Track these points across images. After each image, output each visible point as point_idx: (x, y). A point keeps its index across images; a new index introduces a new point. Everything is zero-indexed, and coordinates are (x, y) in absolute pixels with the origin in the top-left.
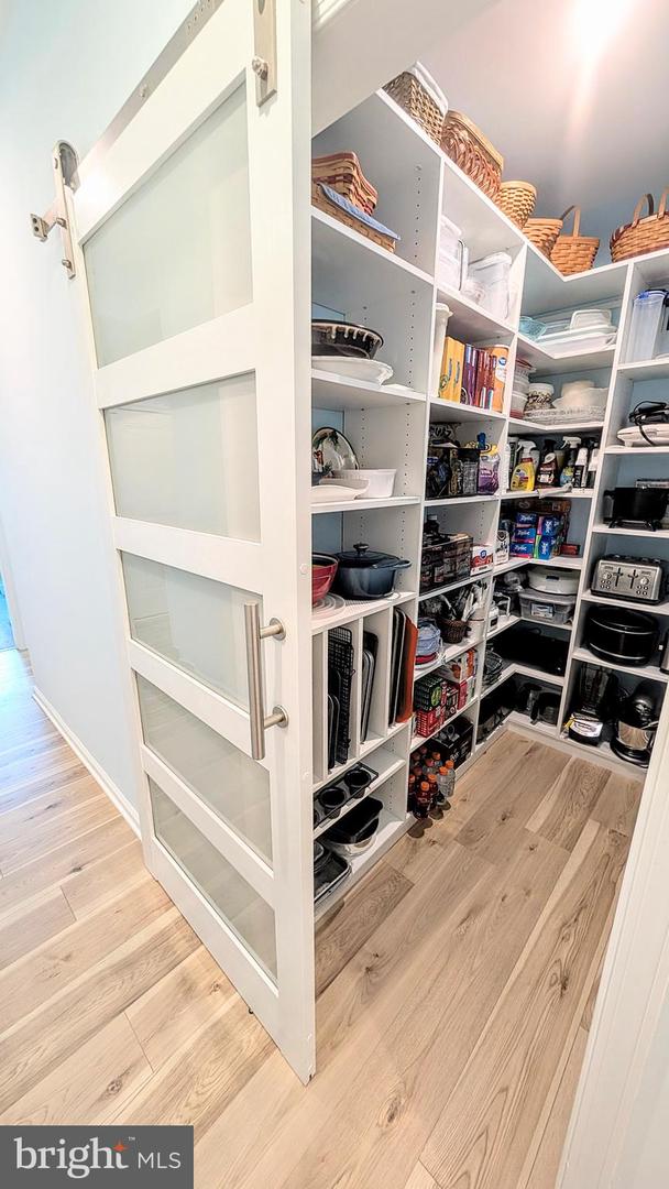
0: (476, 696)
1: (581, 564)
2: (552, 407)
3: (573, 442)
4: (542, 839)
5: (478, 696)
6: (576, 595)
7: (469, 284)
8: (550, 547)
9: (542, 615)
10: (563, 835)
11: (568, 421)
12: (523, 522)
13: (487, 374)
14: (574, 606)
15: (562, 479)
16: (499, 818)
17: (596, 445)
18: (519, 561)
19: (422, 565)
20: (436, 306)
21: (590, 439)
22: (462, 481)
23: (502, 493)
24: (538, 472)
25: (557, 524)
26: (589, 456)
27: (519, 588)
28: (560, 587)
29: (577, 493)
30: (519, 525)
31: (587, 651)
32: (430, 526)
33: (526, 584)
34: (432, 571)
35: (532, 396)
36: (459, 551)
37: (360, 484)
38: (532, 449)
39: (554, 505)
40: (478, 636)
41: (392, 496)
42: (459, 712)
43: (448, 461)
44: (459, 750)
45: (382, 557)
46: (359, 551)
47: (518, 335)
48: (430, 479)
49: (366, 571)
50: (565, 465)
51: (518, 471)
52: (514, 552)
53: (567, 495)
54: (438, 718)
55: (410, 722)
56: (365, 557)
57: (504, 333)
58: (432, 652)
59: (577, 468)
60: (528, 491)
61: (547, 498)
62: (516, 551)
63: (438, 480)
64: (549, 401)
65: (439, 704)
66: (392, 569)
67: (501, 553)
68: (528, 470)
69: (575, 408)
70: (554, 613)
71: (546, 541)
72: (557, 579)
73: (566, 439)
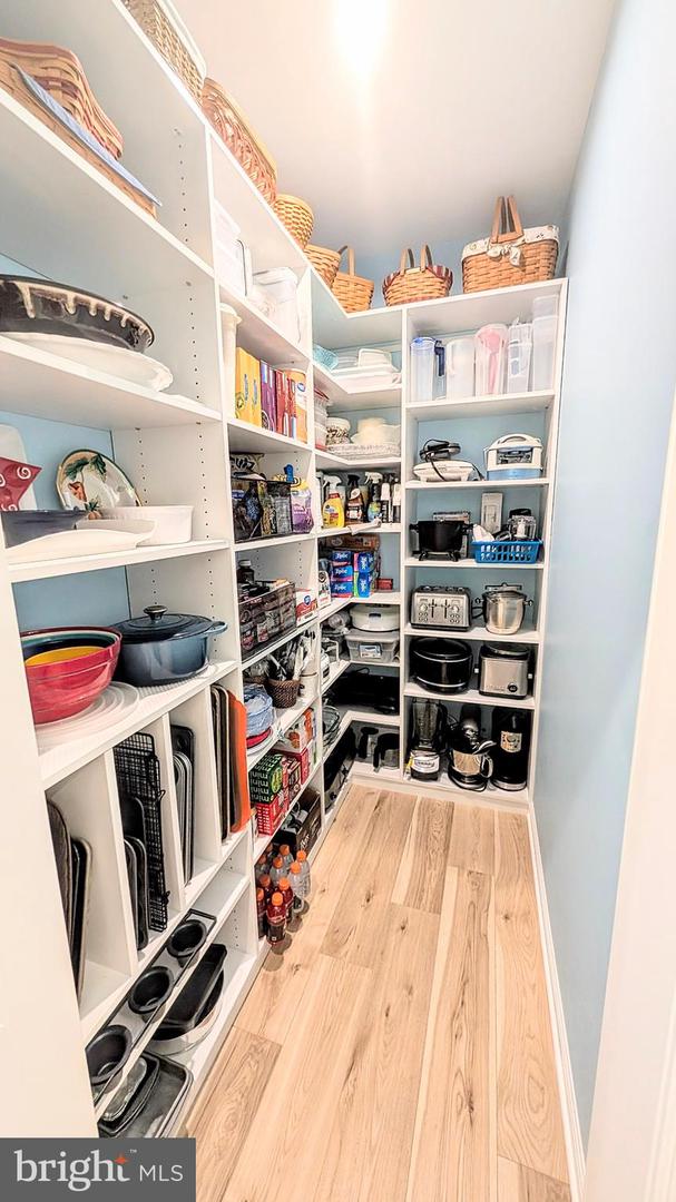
0: (319, 761)
1: (398, 598)
2: (351, 442)
3: (375, 477)
4: (411, 909)
5: (321, 759)
6: (399, 630)
7: (255, 292)
8: (369, 584)
9: (371, 655)
10: (428, 897)
11: (368, 457)
12: (339, 560)
13: (287, 398)
14: (399, 642)
15: (370, 514)
16: (364, 901)
17: (396, 480)
18: (341, 602)
19: (241, 624)
20: (219, 306)
21: (391, 475)
22: (275, 518)
23: (318, 532)
24: (347, 508)
25: (371, 559)
26: (391, 491)
27: (345, 630)
28: (383, 623)
29: (386, 528)
30: (336, 564)
31: (416, 686)
32: (244, 574)
33: (350, 625)
34: (254, 629)
35: (331, 431)
36: (282, 600)
37: (143, 527)
38: (338, 485)
39: (365, 541)
40: (313, 692)
41: (192, 540)
42: (303, 787)
43: (256, 496)
44: (309, 832)
45: (187, 620)
46: (153, 616)
47: (313, 362)
48: (238, 518)
49: (165, 645)
50: (370, 501)
51: (328, 507)
52: (335, 593)
53: (377, 531)
54: (281, 806)
55: (250, 825)
56: (163, 624)
57: (298, 358)
58: (265, 728)
59: (382, 503)
60: (339, 529)
61: (360, 534)
62: (337, 592)
63: (247, 519)
64: (348, 435)
65: (282, 788)
66: (203, 636)
67: (323, 595)
68: (337, 505)
69: (373, 444)
70: (381, 652)
71: (364, 578)
72: (379, 615)
73: (367, 474)
